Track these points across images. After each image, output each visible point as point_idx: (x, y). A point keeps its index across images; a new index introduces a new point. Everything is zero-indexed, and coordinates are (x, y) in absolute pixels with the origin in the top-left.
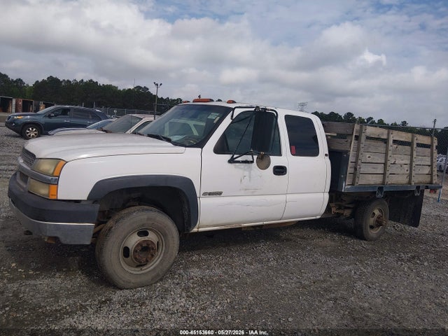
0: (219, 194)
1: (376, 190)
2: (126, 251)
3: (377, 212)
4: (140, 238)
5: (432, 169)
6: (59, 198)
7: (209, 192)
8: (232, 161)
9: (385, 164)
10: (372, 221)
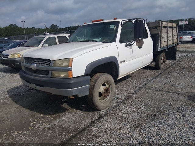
0: (124, 61)
1: (166, 48)
2: (100, 94)
3: (162, 58)
4: (104, 87)
5: (177, 36)
6: (73, 77)
7: (121, 61)
8: (126, 46)
9: (167, 37)
10: (161, 61)
